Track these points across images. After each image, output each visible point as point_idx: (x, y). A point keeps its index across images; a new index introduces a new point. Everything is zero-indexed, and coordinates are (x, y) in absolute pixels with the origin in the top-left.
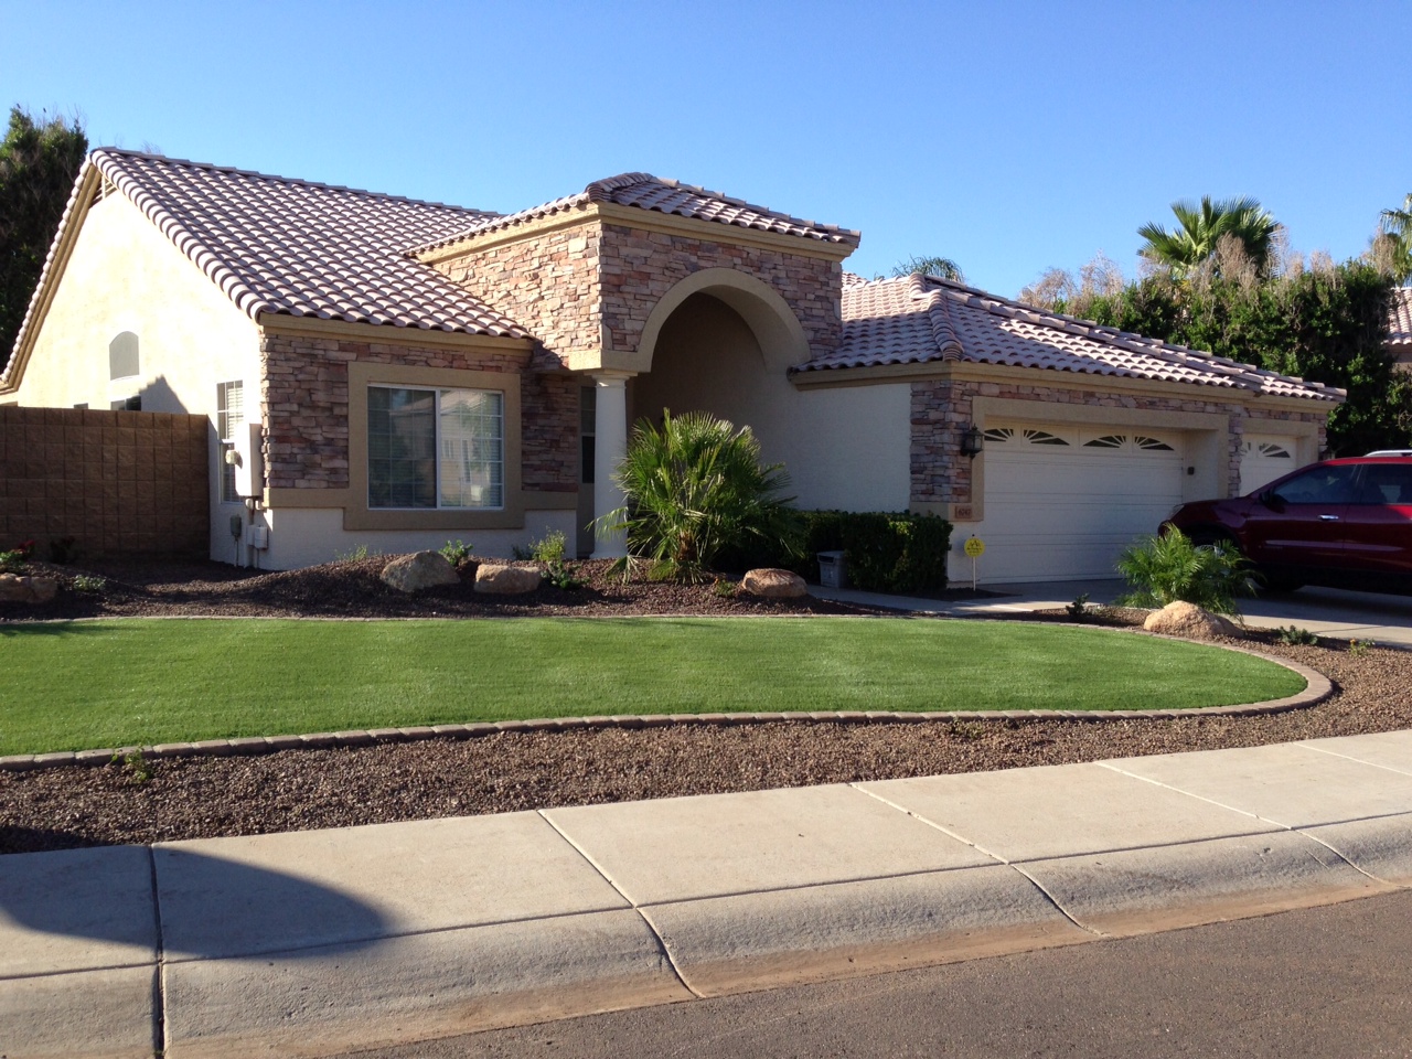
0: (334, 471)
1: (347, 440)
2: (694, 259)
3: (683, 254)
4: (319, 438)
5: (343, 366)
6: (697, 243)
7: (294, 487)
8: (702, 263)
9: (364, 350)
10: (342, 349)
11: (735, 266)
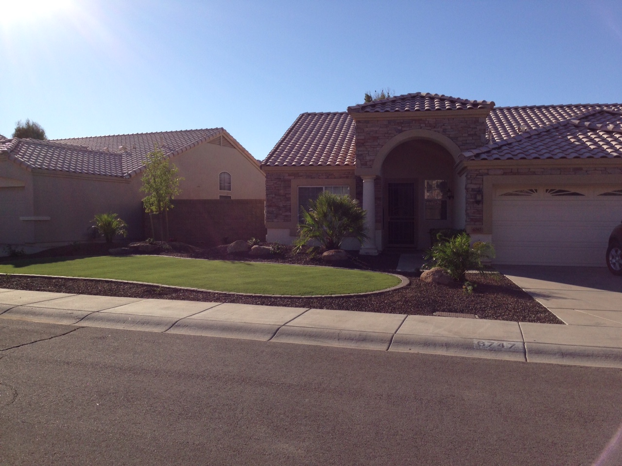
0: (286, 216)
1: (290, 206)
2: (400, 128)
3: (395, 126)
4: (281, 205)
5: (290, 181)
6: (402, 121)
7: (273, 221)
8: (404, 129)
9: (296, 175)
10: (289, 175)
11: (421, 128)
